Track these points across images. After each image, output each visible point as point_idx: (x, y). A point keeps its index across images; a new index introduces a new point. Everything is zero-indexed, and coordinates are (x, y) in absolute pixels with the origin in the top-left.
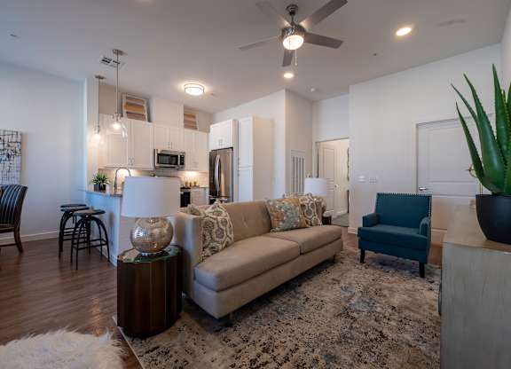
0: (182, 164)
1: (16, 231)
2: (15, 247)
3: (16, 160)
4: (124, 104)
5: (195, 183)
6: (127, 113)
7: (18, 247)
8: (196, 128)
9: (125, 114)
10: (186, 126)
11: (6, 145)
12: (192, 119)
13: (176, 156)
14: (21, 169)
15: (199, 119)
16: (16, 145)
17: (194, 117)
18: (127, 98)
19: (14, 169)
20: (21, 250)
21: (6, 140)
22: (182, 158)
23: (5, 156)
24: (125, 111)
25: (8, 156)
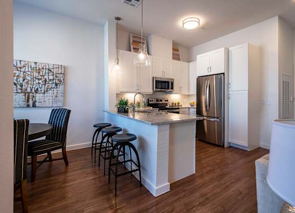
0: (172, 88)
1: (63, 148)
2: (63, 160)
3: (61, 88)
4: (131, 42)
5: (178, 103)
6: (134, 48)
7: (65, 160)
8: (179, 60)
9: (132, 49)
10: (174, 58)
11: (54, 76)
12: (177, 53)
13: (168, 82)
14: (64, 94)
15: (182, 52)
16: (61, 75)
17: (178, 50)
18: (133, 37)
19: (59, 95)
20: (67, 163)
21: (55, 72)
22: (172, 84)
23: (54, 84)
24: (132, 47)
25: (56, 85)
